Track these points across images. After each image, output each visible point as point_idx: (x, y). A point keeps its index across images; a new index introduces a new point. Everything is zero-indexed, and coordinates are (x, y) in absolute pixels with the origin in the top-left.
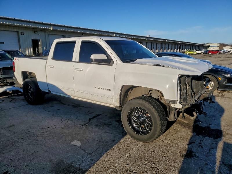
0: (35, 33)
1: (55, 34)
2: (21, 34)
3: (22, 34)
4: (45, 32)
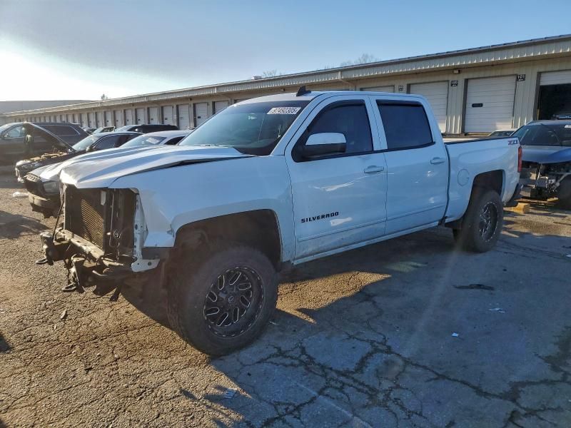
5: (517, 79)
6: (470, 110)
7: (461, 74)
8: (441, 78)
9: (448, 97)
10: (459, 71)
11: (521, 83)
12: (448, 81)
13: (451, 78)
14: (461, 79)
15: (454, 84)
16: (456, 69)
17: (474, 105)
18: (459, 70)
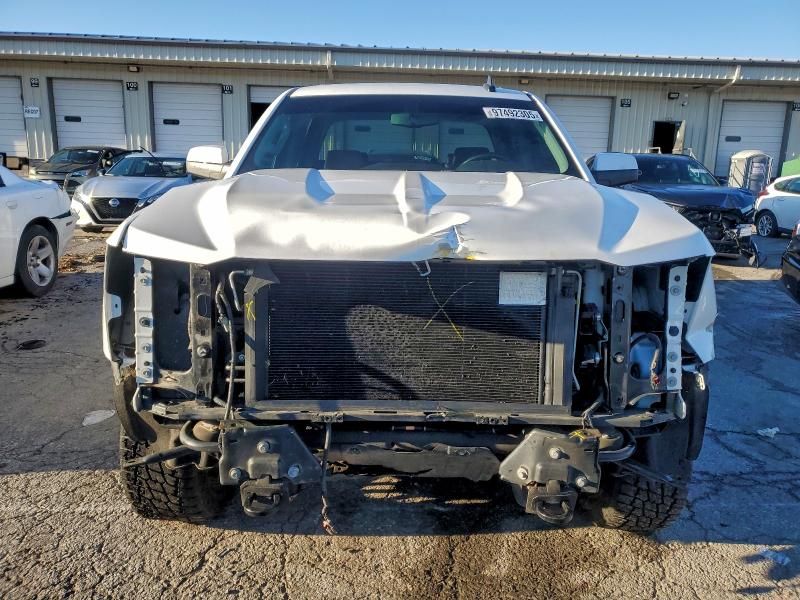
0: (670, 98)
1: (755, 96)
2: (622, 105)
3: (626, 104)
4: (710, 92)
5: (223, 91)
6: (161, 128)
7: (141, 74)
8: (109, 75)
9: (124, 107)
10: (138, 68)
11: (227, 96)
12: (121, 81)
13: (127, 78)
14: (142, 80)
15: (133, 87)
16: (133, 64)
17: (166, 122)
18: (139, 66)
